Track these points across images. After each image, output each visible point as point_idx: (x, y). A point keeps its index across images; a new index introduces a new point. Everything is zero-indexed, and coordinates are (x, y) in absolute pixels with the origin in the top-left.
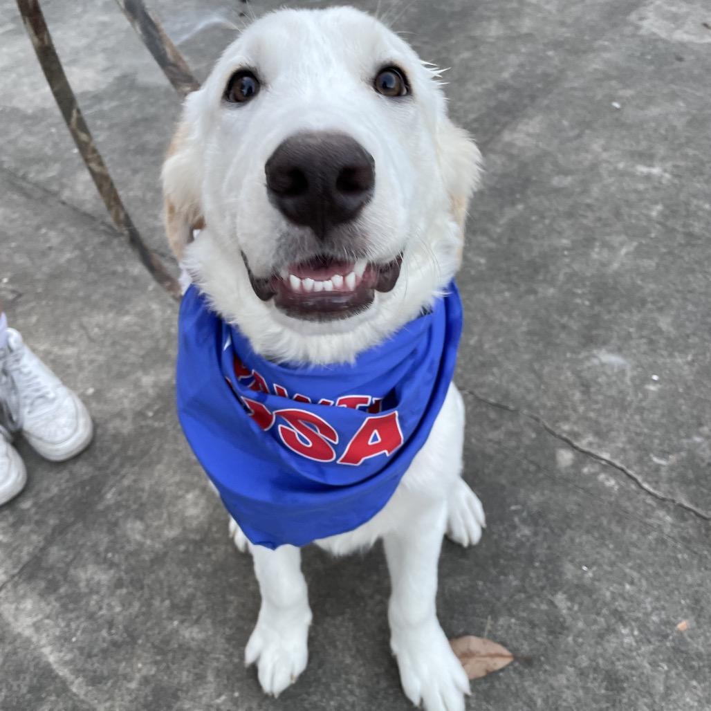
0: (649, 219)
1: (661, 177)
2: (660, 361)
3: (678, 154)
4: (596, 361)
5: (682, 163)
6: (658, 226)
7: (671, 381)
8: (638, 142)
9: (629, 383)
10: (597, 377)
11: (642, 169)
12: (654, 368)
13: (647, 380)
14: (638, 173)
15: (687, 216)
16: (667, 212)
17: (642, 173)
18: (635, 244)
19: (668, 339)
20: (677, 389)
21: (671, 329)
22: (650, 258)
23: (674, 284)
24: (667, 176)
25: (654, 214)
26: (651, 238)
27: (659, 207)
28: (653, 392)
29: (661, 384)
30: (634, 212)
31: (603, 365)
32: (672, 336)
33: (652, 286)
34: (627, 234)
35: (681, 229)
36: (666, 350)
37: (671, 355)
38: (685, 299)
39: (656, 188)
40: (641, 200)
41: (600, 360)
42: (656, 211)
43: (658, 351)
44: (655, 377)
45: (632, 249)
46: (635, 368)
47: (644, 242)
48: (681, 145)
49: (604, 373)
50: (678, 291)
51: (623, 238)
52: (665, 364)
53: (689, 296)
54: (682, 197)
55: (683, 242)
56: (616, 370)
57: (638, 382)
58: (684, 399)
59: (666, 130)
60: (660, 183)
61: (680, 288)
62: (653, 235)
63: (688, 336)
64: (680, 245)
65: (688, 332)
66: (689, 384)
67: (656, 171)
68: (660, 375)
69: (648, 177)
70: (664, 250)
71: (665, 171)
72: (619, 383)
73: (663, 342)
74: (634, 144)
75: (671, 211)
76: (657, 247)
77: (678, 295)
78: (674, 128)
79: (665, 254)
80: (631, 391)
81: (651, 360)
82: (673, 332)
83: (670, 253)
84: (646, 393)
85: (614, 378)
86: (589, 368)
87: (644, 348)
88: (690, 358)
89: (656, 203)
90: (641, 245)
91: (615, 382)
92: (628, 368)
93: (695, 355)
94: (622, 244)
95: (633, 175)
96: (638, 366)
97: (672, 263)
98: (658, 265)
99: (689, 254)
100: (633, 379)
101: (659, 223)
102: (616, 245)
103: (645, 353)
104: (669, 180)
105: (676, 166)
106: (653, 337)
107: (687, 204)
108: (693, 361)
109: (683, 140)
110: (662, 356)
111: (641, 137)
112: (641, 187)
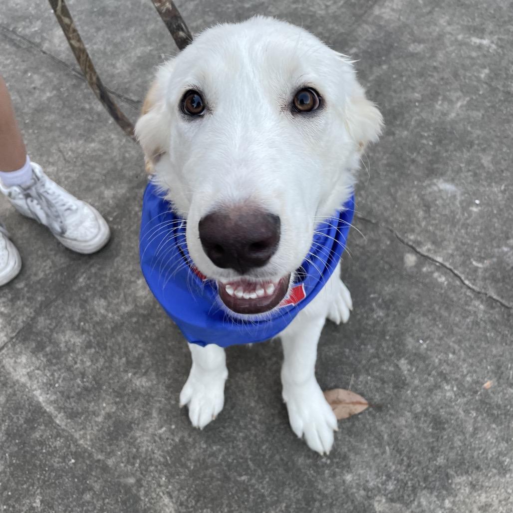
0: (478, 79)
1: (490, 47)
2: (482, 189)
3: (502, 30)
4: (435, 188)
5: (506, 37)
6: (485, 86)
7: (488, 205)
8: (474, 19)
9: (459, 205)
10: (436, 200)
11: (475, 40)
12: (476, 194)
13: (471, 203)
14: (472, 43)
15: (506, 79)
16: (492, 75)
17: (475, 43)
18: (468, 99)
19: (488, 173)
20: (492, 211)
21: (491, 165)
22: (479, 110)
23: (494, 131)
24: (494, 46)
25: (483, 76)
26: (479, 95)
27: (487, 71)
28: (476, 212)
29: (481, 206)
30: (468, 74)
31: (440, 191)
32: (491, 171)
33: (479, 132)
34: (462, 91)
35: (502, 89)
36: (486, 181)
37: (490, 185)
38: (501, 142)
39: (485, 56)
40: (473, 65)
41: (438, 188)
42: (484, 74)
43: (481, 182)
44: (477, 202)
45: (465, 102)
46: (463, 194)
47: (474, 97)
48: (505, 22)
49: (441, 197)
50: (497, 136)
51: (459, 94)
52: (484, 191)
53: (505, 140)
54: (504, 63)
55: (502, 98)
56: (449, 195)
57: (464, 204)
58: (498, 218)
59: (495, 10)
60: (488, 51)
61: (499, 134)
62: (481, 93)
63: (502, 171)
64: (500, 100)
65: (503, 168)
66: (501, 207)
67: (486, 42)
68: (481, 201)
69: (480, 47)
70: (489, 105)
71: (492, 42)
72: (451, 205)
73: (484, 175)
74: (470, 20)
75: (495, 75)
76: (484, 102)
77: (496, 139)
78: (500, 8)
79: (489, 107)
80: (459, 211)
81: (474, 188)
82: (492, 168)
83: (493, 107)
84: (470, 214)
85: (448, 201)
86: (430, 193)
87: (470, 179)
88: (503, 188)
89: (485, 67)
90: (472, 99)
91: (448, 204)
92: (458, 193)
93: (506, 186)
94: (458, 99)
95: (467, 44)
96: (465, 193)
97: (494, 114)
98: (483, 115)
99: (506, 108)
100: (461, 202)
101: (486, 83)
102: (454, 99)
103: (471, 183)
104: (495, 50)
105: (499, 39)
106: (478, 171)
107: (507, 69)
108: (505, 190)
109: (507, 19)
110: (484, 186)
111: (476, 15)
112: (474, 54)
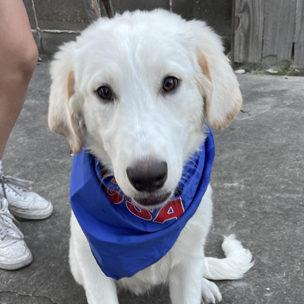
0: (239, 209)
1: (240, 187)
2: (268, 280)
3: (245, 174)
4: (231, 288)
5: (250, 179)
6: (246, 212)
7: (278, 289)
8: (221, 172)
9: (254, 295)
10: (234, 296)
11: (227, 185)
12: (265, 284)
13: (264, 291)
14: (226, 187)
15: (260, 204)
16: (248, 204)
17: (228, 187)
18: (235, 222)
19: (269, 267)
20: (283, 293)
21: (269, 262)
22: (246, 228)
23: (264, 239)
24: (243, 186)
25: (241, 206)
26: (243, 218)
27: (243, 202)
28: (269, 297)
29: (272, 291)
30: (229, 207)
31: (235, 289)
32: (271, 265)
33: (251, 242)
34: (228, 218)
35: (259, 211)
36: (270, 273)
37: (273, 275)
38: (272, 245)
39: (238, 193)
40: (231, 200)
41: (233, 287)
42: (242, 204)
43: (266, 275)
44: (268, 289)
45: (234, 225)
46: (254, 287)
47: (240, 221)
48: (246, 170)
49: (238, 293)
50: (267, 242)
51: (227, 220)
52: (271, 281)
53: (274, 243)
54: (254, 195)
55: (262, 217)
56: (244, 290)
57: (259, 293)
58: (289, 297)
59: (235, 164)
60: (240, 190)
61: (268, 240)
62: (244, 217)
63: (280, 264)
64: (260, 219)
65: (280, 261)
66: (288, 288)
67: (236, 184)
68: (270, 288)
69: (232, 188)
70: (253, 223)
71: (241, 184)
72: (247, 296)
73: (266, 270)
74: (219, 173)
75: (250, 203)
76: (248, 222)
77: (267, 244)
78: (239, 162)
79: (254, 224)
80: (256, 299)
81: (262, 280)
82: (271, 263)
83: (257, 224)
84: (265, 298)
85: (244, 294)
86: (228, 292)
87: (257, 275)
88: (284, 275)
89: (241, 200)
90: (238, 222)
91: (246, 296)
92: (251, 287)
93: (286, 273)
94: (228, 224)
95: (223, 189)
96: (256, 285)
97: (259, 228)
98: (251, 231)
99: (267, 222)
100: (255, 293)
101: (246, 210)
102: (224, 225)
103: (258, 277)
104: (245, 188)
105: (246, 181)
106: (260, 268)
107: (258, 198)
108: (287, 276)
109: (246, 167)
110: (269, 277)
111: (222, 169)
112: (230, 194)
